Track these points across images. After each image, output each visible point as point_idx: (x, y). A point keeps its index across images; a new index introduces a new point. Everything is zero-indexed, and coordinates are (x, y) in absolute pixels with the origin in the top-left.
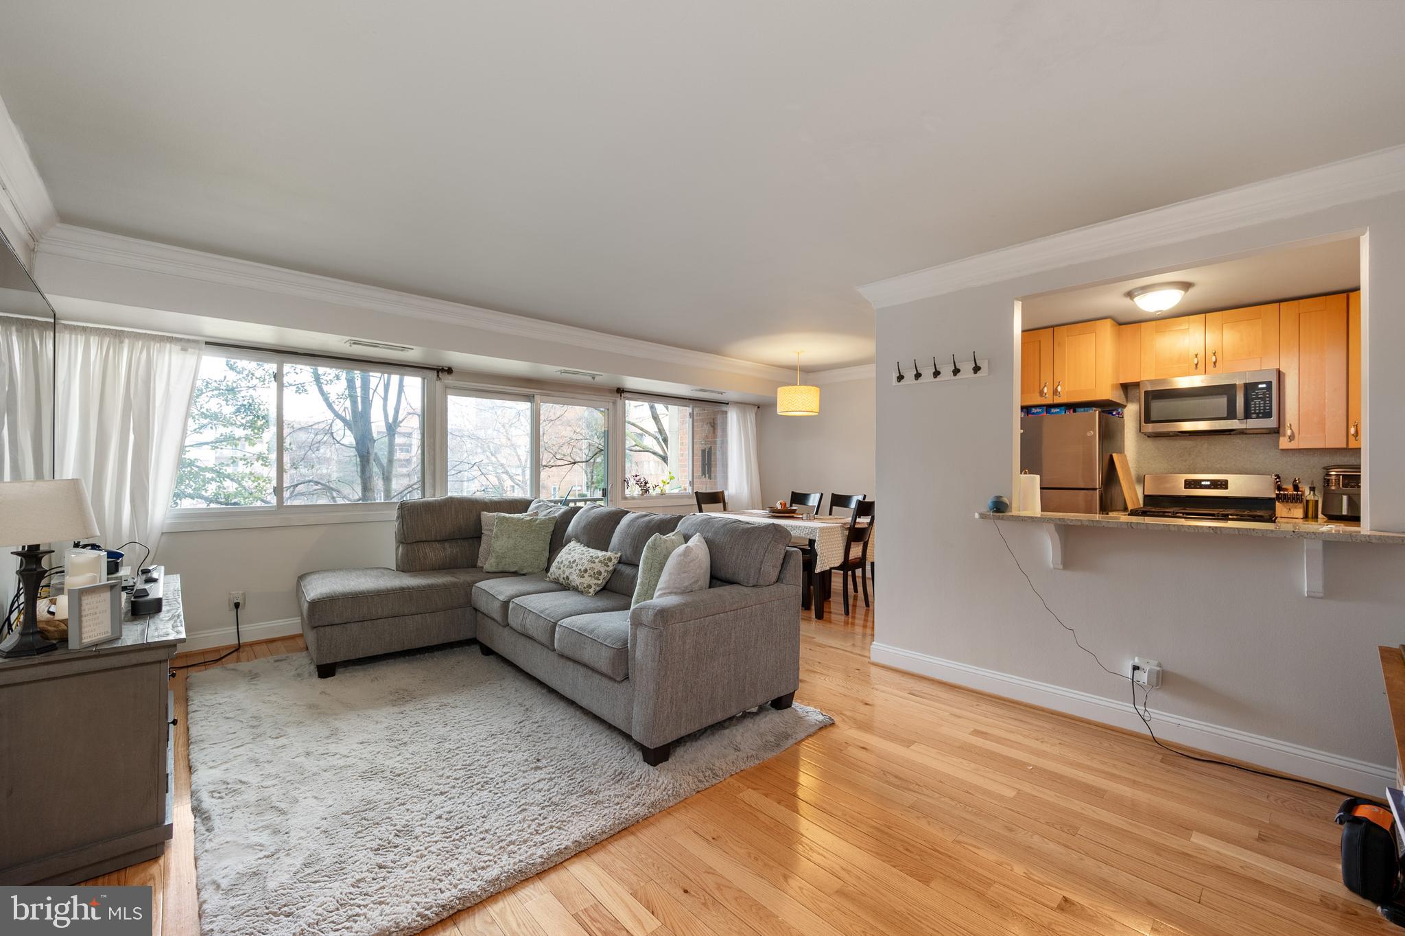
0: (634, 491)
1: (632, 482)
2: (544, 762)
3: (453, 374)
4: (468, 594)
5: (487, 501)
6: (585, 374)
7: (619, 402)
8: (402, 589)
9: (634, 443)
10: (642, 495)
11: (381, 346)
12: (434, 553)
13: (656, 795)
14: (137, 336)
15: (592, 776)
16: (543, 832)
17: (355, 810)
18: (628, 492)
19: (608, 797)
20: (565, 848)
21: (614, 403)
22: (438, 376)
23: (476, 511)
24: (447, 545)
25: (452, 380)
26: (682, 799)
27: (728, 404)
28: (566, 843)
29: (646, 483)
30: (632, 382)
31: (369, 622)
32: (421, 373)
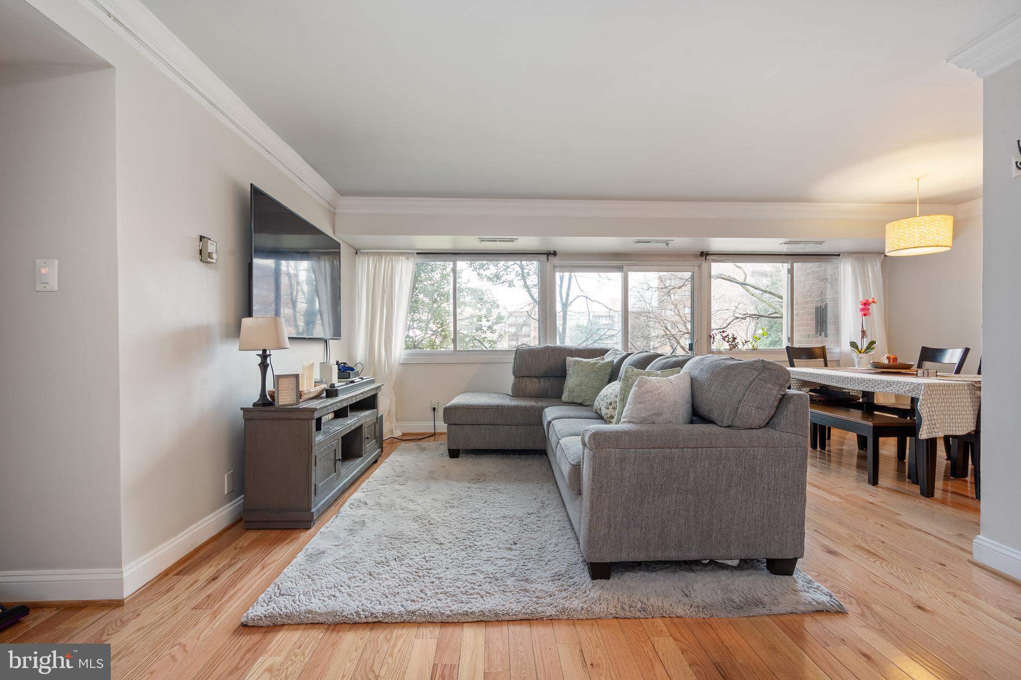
0: (723, 346)
1: (718, 337)
3: (557, 256)
4: (540, 416)
5: (573, 349)
6: (657, 241)
7: (705, 265)
8: (498, 407)
9: (774, 311)
10: (731, 349)
11: (498, 240)
12: (533, 385)
13: (576, 604)
14: (388, 254)
15: (539, 569)
16: (470, 594)
17: (392, 536)
18: (714, 347)
19: (534, 589)
20: (471, 613)
21: (700, 266)
22: (548, 259)
23: (563, 356)
24: (542, 380)
25: (558, 260)
26: (595, 617)
27: (839, 255)
28: (474, 609)
29: (734, 339)
30: (718, 244)
31: (477, 426)
32: (536, 258)
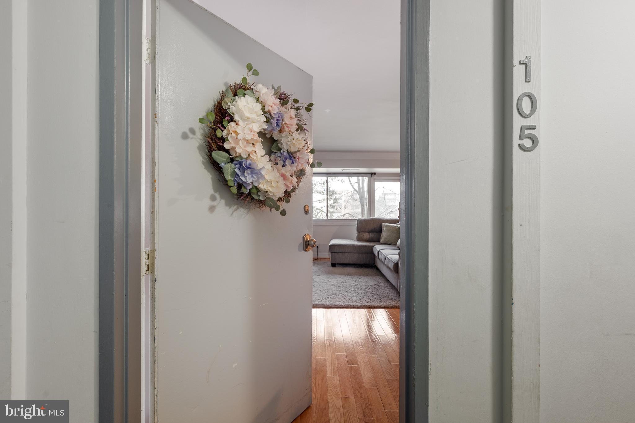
2: (374, 293)
3: (376, 175)
4: (372, 249)
5: (384, 219)
12: (366, 236)
22: (371, 176)
23: (380, 223)
25: (377, 178)
31: (344, 253)
32: (366, 176)
